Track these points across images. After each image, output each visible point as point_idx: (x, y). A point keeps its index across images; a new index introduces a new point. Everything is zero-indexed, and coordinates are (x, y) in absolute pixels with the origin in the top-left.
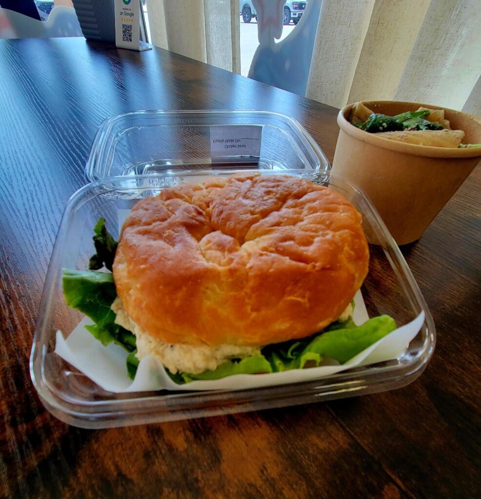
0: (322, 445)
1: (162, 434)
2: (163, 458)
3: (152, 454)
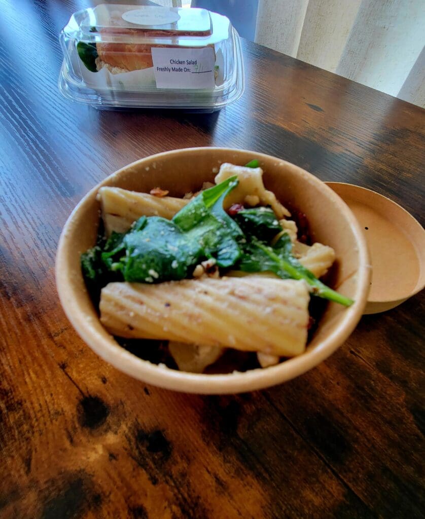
0: (317, 500)
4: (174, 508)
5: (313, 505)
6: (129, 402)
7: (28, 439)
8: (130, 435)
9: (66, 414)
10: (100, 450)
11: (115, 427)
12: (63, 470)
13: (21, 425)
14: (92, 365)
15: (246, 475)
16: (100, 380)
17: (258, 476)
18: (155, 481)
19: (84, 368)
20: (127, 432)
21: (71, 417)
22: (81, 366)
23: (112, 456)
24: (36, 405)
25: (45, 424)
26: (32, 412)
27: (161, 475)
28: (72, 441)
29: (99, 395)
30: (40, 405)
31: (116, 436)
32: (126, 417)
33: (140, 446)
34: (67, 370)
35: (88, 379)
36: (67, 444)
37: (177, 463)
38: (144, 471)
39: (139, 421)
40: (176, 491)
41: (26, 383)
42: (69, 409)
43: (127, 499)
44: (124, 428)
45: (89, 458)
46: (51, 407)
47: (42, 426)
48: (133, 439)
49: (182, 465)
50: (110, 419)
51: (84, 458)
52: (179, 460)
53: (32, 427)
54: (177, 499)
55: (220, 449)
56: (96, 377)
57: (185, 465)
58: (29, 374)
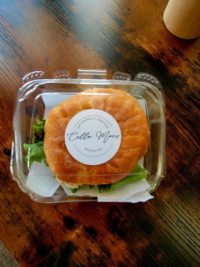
0: (141, 245)
1: (91, 251)
2: (94, 258)
3: (90, 258)
4: (99, 249)
5: (140, 247)
6: (81, 219)
7: (51, 232)
8: (83, 229)
9: (61, 224)
10: (75, 235)
11: (78, 227)
12: (64, 241)
13: (47, 228)
14: (65, 206)
15: (120, 240)
16: (69, 212)
17: (124, 239)
18: (93, 243)
19: (63, 208)
20: (82, 228)
21: (63, 225)
22: (62, 207)
23: (79, 236)
24: (50, 221)
25: (55, 227)
26: (49, 224)
27: (95, 241)
28: (65, 233)
29: (70, 217)
30: (51, 221)
31: (79, 230)
32: (81, 224)
33: (87, 233)
34: (57, 208)
35: (65, 211)
36: (64, 233)
37: (99, 237)
38: (89, 240)
39: (85, 225)
40: (99, 245)
41: (44, 214)
42: (61, 222)
43: (85, 248)
44: (81, 227)
45: (71, 237)
46: (55, 222)
47: (54, 228)
48: (84, 231)
49: (100, 238)
50: (76, 225)
51: (70, 237)
52: (100, 236)
53: (51, 228)
54: (100, 247)
55: (112, 232)
56: (68, 211)
57: (102, 238)
58: (44, 211)
